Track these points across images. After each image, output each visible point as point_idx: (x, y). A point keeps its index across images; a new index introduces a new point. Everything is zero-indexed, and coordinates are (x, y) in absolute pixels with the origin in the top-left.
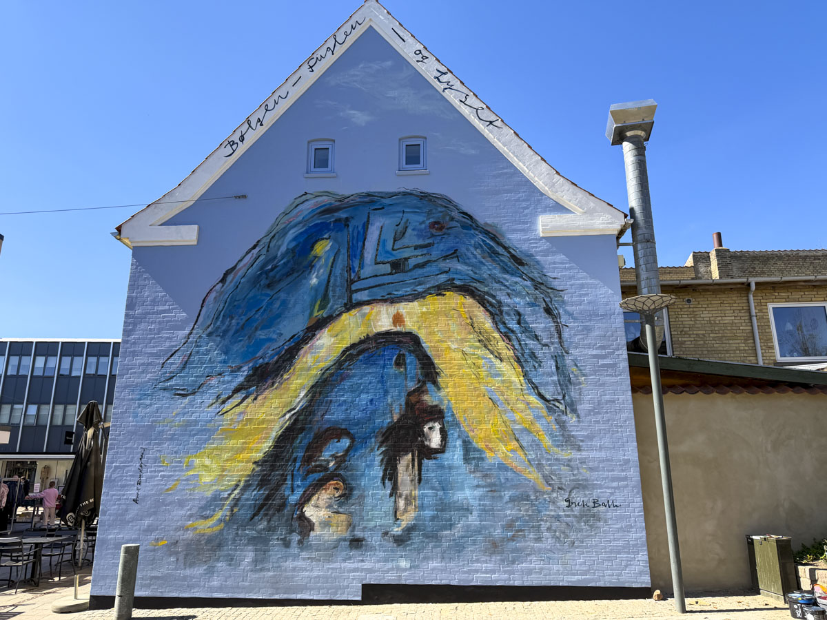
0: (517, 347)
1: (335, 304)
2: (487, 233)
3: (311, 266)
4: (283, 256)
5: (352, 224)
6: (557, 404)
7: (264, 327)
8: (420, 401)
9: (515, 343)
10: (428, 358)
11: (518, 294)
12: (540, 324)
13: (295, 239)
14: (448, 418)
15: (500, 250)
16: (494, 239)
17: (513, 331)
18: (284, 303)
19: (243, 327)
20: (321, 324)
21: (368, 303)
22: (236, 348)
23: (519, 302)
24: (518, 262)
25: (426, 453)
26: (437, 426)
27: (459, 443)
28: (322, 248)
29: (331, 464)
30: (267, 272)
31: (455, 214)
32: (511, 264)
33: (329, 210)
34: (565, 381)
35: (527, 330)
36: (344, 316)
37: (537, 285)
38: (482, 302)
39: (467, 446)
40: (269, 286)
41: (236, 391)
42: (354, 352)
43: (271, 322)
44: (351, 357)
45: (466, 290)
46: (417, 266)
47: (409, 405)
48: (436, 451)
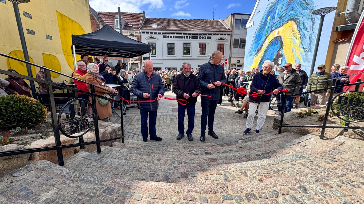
0: (301, 34)
1: (269, 32)
3: (267, 24)
4: (263, 23)
5: (274, 9)
6: (307, 49)
7: (260, 40)
9: (301, 32)
10: (282, 42)
11: (305, 16)
12: (309, 24)
13: (265, 18)
17: (301, 29)
18: (262, 34)
19: (257, 41)
20: (267, 37)
21: (274, 30)
22: (256, 46)
23: (305, 19)
24: (307, 5)
28: (269, 19)
30: (261, 28)
32: (305, 6)
33: (271, 7)
35: (304, 28)
36: (270, 35)
37: (311, 11)
38: (296, 22)
41: (255, 54)
44: (270, 44)
45: (293, 19)
46: (284, 16)
47: (277, 54)
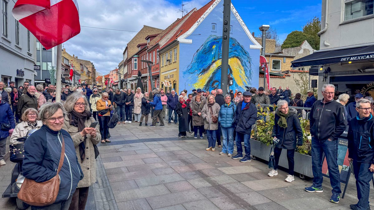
1: (216, 58)
2: (241, 47)
3: (212, 50)
4: (207, 48)
5: (219, 42)
6: (249, 78)
7: (204, 62)
8: (229, 77)
9: (244, 67)
10: (231, 69)
11: (245, 59)
12: (248, 64)
13: (209, 44)
14: (233, 79)
15: (243, 51)
16: (242, 48)
17: (244, 65)
18: (208, 57)
19: (201, 61)
20: (214, 62)
22: (200, 65)
23: (245, 60)
24: (245, 53)
25: (230, 85)
26: (232, 81)
27: (235, 83)
28: (214, 47)
29: (216, 86)
30: (205, 51)
31: (236, 43)
32: (244, 53)
33: (215, 39)
34: (251, 74)
35: (246, 65)
36: (218, 61)
37: (248, 57)
38: (240, 60)
39: (236, 84)
40: (205, 54)
41: (200, 73)
42: (219, 67)
43: (206, 61)
44: (219, 68)
45: (237, 57)
48: (231, 85)
